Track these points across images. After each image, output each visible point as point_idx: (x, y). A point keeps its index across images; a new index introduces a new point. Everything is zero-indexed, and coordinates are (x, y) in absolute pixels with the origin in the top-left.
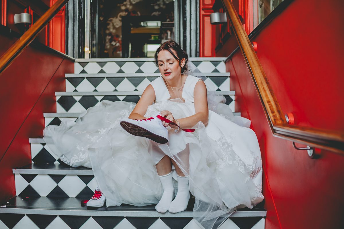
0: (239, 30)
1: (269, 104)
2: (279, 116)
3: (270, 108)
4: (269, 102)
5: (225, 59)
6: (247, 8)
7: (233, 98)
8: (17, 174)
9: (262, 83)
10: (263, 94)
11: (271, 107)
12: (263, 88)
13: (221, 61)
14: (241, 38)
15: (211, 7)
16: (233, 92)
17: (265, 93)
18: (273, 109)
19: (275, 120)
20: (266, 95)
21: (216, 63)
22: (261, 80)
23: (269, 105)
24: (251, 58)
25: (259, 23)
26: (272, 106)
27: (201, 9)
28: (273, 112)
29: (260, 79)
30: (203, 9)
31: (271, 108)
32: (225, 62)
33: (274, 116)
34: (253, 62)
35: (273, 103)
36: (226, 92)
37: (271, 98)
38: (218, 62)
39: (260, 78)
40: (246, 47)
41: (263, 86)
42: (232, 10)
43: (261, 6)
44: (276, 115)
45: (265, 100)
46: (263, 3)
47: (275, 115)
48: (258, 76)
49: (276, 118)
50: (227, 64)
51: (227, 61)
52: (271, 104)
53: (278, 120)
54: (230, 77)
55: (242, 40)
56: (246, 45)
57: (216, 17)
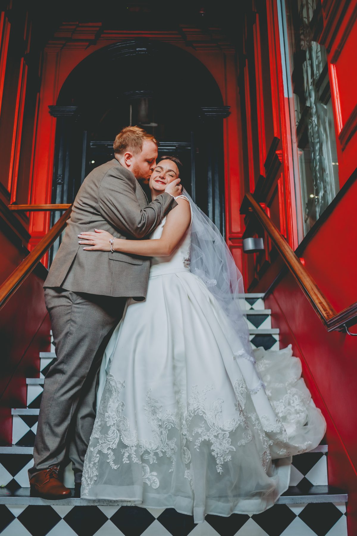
0: (284, 246)
3: (322, 307)
4: (321, 303)
5: (262, 295)
6: (290, 224)
7: (277, 337)
8: (16, 416)
9: (312, 289)
10: (314, 298)
11: (323, 306)
12: (314, 293)
13: (258, 298)
14: (286, 253)
15: (241, 236)
16: (277, 331)
17: (316, 297)
19: (327, 316)
20: (318, 298)
21: (251, 301)
22: (311, 287)
23: (321, 305)
24: (299, 270)
25: (305, 236)
27: (228, 239)
28: (325, 310)
30: (230, 239)
32: (264, 299)
34: (301, 273)
35: (325, 303)
36: (267, 330)
37: (323, 300)
38: (255, 300)
39: (310, 285)
41: (314, 291)
42: (273, 228)
43: (306, 222)
44: (329, 312)
45: (317, 302)
46: (308, 217)
47: (328, 312)
48: (308, 284)
49: (329, 314)
50: (266, 301)
51: (266, 297)
52: (323, 304)
53: (331, 316)
54: (271, 315)
55: (287, 254)
56: (292, 258)
57: (250, 244)
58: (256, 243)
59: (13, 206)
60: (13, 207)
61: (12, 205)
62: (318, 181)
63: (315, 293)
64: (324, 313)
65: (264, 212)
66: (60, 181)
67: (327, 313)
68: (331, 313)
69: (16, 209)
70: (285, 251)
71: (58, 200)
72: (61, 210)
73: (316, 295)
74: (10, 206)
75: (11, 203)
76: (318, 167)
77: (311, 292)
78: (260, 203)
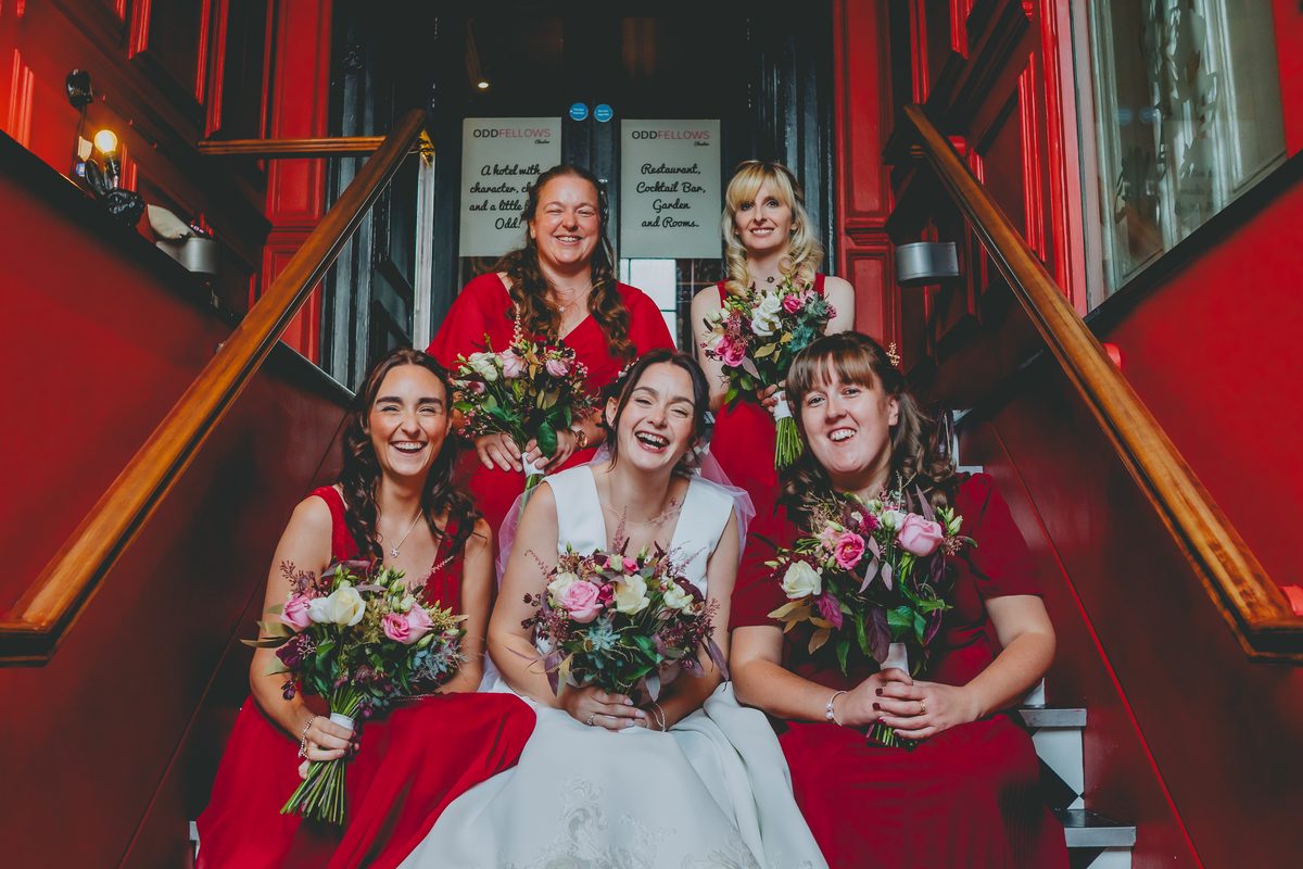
0: (1051, 302)
1: (1217, 553)
2: (1264, 593)
3: (1224, 565)
4: (1215, 547)
9: (1176, 485)
10: (1188, 521)
11: (1226, 563)
14: (1064, 328)
15: (881, 223)
17: (1194, 518)
18: (1235, 567)
19: (1250, 605)
20: (1202, 525)
22: (1170, 475)
23: (1219, 557)
24: (1118, 400)
26: (1229, 559)
27: (843, 231)
28: (1238, 581)
29: (1164, 471)
30: (848, 232)
31: (1230, 567)
33: (1244, 594)
34: (1127, 413)
35: (1230, 549)
37: (1220, 535)
39: (1166, 468)
40: (1089, 361)
41: (1182, 494)
42: (1007, 233)
44: (1252, 590)
45: (1200, 539)
47: (1246, 589)
48: (1157, 460)
49: (1254, 600)
52: (1225, 553)
53: (1262, 606)
56: (1086, 352)
57: (917, 260)
58: (934, 258)
59: (212, 143)
60: (214, 146)
61: (208, 139)
62: (1175, 94)
63: (1187, 501)
64: (1234, 591)
65: (966, 167)
66: (353, 63)
67: (1244, 592)
68: (1259, 593)
69: (220, 151)
70: (1058, 320)
71: (348, 119)
72: (357, 155)
73: (1192, 509)
74: (204, 143)
75: (207, 136)
76: (1172, 49)
77: (1173, 495)
78: (950, 138)
